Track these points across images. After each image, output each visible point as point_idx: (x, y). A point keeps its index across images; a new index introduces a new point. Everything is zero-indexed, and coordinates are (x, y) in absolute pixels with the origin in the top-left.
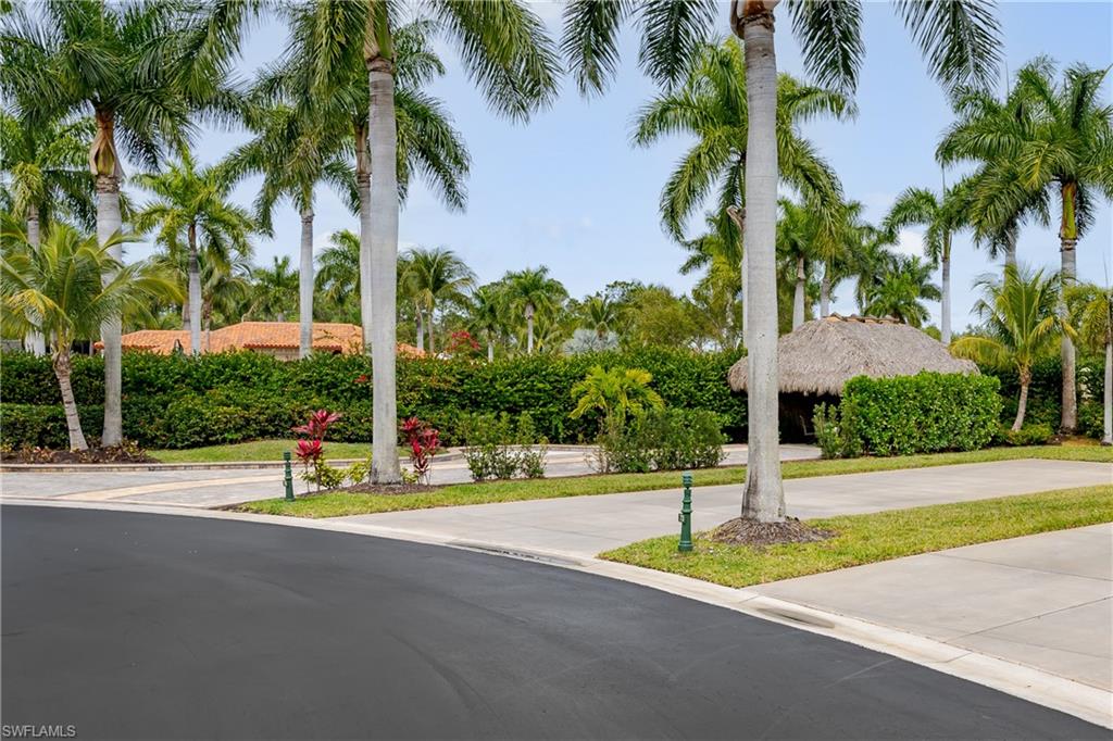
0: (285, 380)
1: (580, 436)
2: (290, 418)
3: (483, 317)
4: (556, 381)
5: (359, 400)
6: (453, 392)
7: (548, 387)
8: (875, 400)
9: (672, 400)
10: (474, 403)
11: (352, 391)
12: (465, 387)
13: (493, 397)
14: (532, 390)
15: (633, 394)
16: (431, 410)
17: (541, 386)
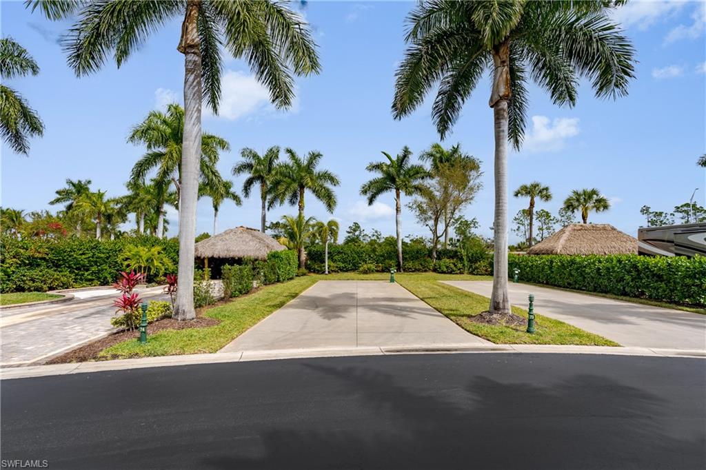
4: (106, 253)
6: (42, 259)
7: (103, 255)
10: (55, 266)
12: (50, 255)
17: (99, 255)
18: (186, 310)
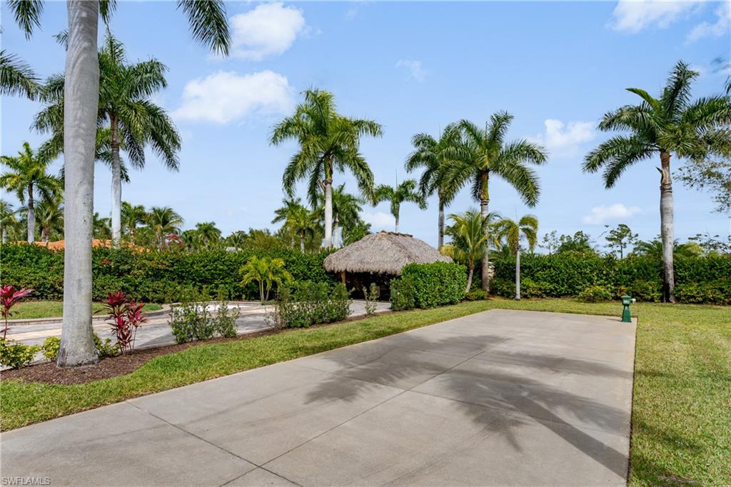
0: (52, 262)
1: (244, 296)
2: (52, 286)
3: (186, 242)
4: (230, 265)
5: (104, 274)
6: (167, 270)
7: (226, 268)
8: (421, 277)
9: (296, 276)
10: (181, 278)
11: (100, 269)
12: (175, 267)
13: (192, 274)
14: (215, 270)
15: (276, 273)
16: (153, 281)
17: (221, 267)
18: (67, 350)
